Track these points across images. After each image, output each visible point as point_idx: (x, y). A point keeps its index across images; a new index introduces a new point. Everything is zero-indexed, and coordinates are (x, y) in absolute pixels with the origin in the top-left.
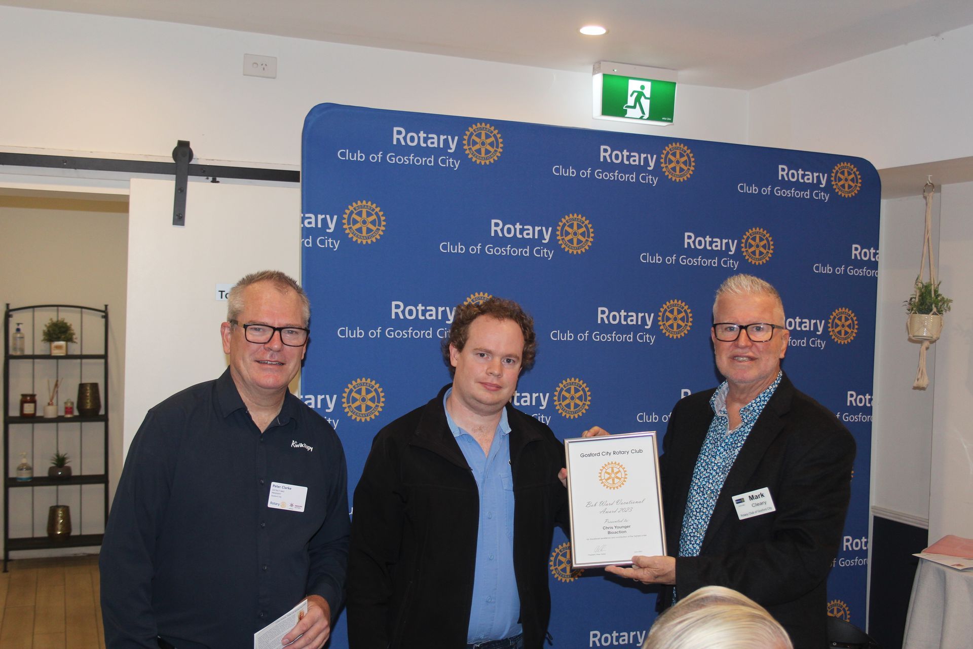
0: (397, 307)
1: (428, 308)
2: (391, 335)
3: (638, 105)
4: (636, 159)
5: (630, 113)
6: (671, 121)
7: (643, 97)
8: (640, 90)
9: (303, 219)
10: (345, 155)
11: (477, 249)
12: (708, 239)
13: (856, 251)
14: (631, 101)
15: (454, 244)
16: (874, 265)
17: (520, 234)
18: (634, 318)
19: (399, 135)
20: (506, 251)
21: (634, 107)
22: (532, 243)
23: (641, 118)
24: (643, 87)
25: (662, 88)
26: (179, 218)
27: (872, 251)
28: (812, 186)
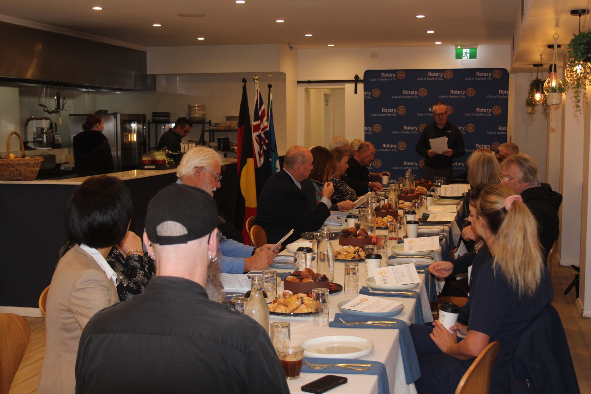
0: (383, 109)
1: (390, 109)
2: (382, 115)
3: (466, 55)
4: (437, 75)
5: (464, 58)
6: (476, 59)
7: (467, 54)
8: (466, 52)
9: (364, 93)
10: (372, 80)
11: (399, 97)
12: (457, 91)
13: (500, 91)
14: (464, 55)
16: (508, 95)
17: (410, 93)
19: (383, 75)
20: (407, 97)
21: (465, 56)
22: (413, 95)
23: (467, 59)
24: (467, 51)
25: (473, 50)
26: (356, 92)
27: (506, 91)
28: (486, 77)
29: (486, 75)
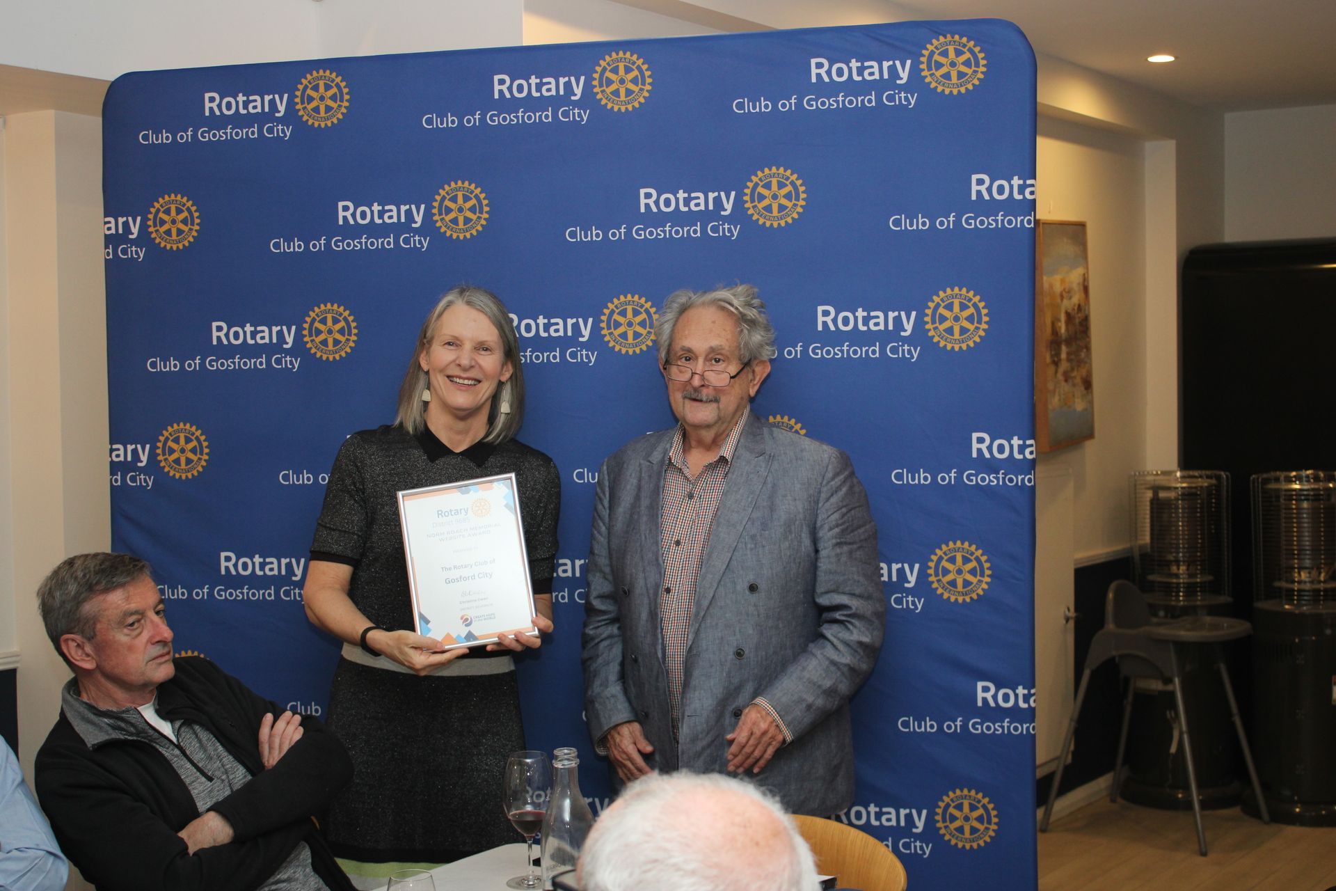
0: (219, 329)
1: (259, 328)
2: (213, 366)
4: (552, 87)
9: (106, 224)
10: (147, 137)
11: (320, 244)
12: (681, 195)
13: (980, 185)
15: (289, 240)
16: (1024, 205)
17: (379, 218)
18: (561, 327)
19: (212, 103)
20: (361, 243)
22: (398, 229)
27: (1016, 182)
28: (879, 86)
29: (875, 71)
